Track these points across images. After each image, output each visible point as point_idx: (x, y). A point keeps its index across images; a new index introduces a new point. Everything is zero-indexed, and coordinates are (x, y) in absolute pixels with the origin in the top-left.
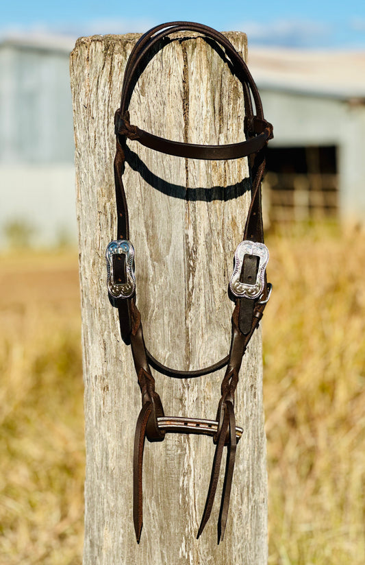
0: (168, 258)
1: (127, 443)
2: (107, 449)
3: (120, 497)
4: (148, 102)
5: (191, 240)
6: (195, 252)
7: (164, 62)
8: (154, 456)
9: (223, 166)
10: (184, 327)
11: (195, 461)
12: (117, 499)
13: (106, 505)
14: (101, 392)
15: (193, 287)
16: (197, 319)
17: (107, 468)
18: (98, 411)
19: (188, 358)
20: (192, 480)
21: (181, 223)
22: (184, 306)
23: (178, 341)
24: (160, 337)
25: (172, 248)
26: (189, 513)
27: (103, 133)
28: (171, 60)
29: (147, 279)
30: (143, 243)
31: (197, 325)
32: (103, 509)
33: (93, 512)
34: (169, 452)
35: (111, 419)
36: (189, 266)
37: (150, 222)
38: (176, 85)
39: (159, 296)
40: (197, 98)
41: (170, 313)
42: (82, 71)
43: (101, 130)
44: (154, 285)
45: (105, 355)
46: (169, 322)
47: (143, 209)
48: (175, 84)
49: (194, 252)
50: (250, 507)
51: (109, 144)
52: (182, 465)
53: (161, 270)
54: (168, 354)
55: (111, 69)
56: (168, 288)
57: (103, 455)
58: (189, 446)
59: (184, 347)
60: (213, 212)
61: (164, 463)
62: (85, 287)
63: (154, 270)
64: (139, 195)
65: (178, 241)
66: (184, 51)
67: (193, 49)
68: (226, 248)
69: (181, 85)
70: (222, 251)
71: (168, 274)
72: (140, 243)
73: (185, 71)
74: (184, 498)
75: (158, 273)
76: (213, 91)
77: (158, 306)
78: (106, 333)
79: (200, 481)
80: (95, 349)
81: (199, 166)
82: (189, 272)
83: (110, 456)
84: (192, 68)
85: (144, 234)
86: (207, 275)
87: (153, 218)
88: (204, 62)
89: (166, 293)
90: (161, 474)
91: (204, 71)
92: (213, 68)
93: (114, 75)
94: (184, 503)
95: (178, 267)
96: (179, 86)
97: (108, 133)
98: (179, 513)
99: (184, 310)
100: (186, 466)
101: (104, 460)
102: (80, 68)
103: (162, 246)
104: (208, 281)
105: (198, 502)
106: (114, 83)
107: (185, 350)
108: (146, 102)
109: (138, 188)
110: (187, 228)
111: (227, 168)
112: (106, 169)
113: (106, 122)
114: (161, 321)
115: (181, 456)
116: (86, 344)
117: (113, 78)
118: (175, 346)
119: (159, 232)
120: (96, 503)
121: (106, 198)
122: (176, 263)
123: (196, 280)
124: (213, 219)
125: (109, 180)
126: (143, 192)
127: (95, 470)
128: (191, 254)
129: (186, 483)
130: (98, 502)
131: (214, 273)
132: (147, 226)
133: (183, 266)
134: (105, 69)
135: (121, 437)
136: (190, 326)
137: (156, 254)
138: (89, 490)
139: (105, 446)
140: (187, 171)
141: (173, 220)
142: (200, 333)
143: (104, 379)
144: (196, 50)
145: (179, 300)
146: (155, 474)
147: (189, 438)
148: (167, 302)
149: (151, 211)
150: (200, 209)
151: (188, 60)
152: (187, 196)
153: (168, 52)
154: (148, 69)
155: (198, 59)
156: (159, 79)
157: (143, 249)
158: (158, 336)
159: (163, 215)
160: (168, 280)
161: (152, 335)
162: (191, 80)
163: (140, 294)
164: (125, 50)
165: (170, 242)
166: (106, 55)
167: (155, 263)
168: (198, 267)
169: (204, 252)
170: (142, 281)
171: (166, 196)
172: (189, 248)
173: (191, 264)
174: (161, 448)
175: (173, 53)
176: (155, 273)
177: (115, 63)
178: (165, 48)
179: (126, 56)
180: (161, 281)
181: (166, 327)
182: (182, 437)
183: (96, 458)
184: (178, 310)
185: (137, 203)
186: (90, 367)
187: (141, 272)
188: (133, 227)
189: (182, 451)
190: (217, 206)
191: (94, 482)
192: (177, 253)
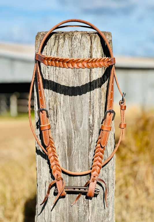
0: (81, 129)
5: (91, 121)
6: (93, 126)
7: (82, 43)
8: (73, 216)
10: (87, 159)
11: (91, 218)
15: (92, 141)
21: (87, 113)
23: (84, 165)
24: (77, 163)
25: (83, 125)
27: (53, 74)
28: (85, 42)
29: (71, 138)
30: (70, 122)
34: (80, 214)
35: (53, 200)
36: (90, 132)
37: (73, 113)
39: (77, 145)
41: (81, 153)
43: (52, 72)
44: (75, 141)
46: (81, 157)
47: (71, 107)
48: (86, 53)
49: (92, 126)
51: (56, 79)
52: (85, 219)
53: (77, 134)
54: (80, 170)
55: (58, 46)
56: (81, 142)
57: (49, 216)
58: (89, 211)
60: (101, 109)
61: (77, 218)
63: (75, 134)
64: (69, 101)
65: (86, 121)
66: (91, 38)
67: (95, 38)
71: (81, 136)
73: (91, 47)
75: (76, 135)
76: (102, 57)
77: (76, 150)
80: (45, 169)
82: (90, 135)
83: (53, 216)
84: (94, 46)
85: (71, 118)
87: (74, 111)
88: (99, 44)
89: (80, 144)
91: (99, 47)
93: (59, 48)
96: (88, 54)
97: (55, 74)
99: (88, 151)
100: (87, 220)
101: (49, 218)
103: (78, 124)
106: (59, 52)
107: (88, 168)
109: (68, 98)
110: (90, 116)
114: (77, 156)
115: (85, 216)
117: (58, 50)
118: (83, 167)
119: (77, 118)
121: (53, 103)
122: (84, 131)
123: (93, 138)
124: (101, 112)
125: (55, 95)
132: (72, 115)
133: (87, 132)
134: (55, 46)
136: (90, 158)
137: (75, 127)
139: (50, 212)
140: (90, 91)
141: (83, 112)
143: (50, 182)
144: (96, 39)
145: (86, 147)
147: (88, 208)
148: (80, 148)
149: (74, 109)
150: (96, 108)
151: (92, 43)
152: (90, 102)
153: (84, 39)
154: (75, 47)
155: (97, 42)
156: (79, 51)
157: (70, 125)
158: (76, 163)
159: (79, 110)
160: (81, 138)
161: (73, 162)
162: (93, 51)
163: (68, 145)
164: (64, 38)
165: (82, 122)
166: (55, 40)
167: (75, 131)
168: (94, 133)
169: (97, 126)
170: (69, 139)
171: (81, 102)
172: (90, 124)
173: (91, 131)
174: (77, 212)
175: (86, 40)
176: (75, 135)
177: (60, 44)
178: (82, 37)
179: (65, 41)
180: (77, 139)
181: (80, 159)
182: (86, 207)
183: (45, 218)
184: (85, 151)
185: (68, 105)
186: (41, 177)
187: (69, 135)
188: (66, 115)
189: (85, 213)
190: (103, 106)
192: (85, 127)
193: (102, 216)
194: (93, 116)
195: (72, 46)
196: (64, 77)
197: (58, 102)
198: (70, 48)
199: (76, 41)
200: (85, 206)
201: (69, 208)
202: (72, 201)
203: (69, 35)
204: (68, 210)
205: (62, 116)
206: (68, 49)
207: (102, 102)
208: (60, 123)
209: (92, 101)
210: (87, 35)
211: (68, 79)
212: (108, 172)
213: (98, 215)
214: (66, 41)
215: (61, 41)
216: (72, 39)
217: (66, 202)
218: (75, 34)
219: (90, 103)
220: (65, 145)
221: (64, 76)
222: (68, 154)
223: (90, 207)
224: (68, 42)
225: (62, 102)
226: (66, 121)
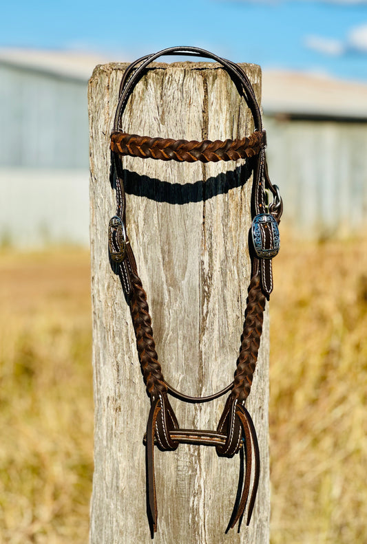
0: (184, 284)
1: (139, 464)
2: (118, 468)
3: (129, 516)
4: (167, 131)
5: (206, 266)
6: (211, 278)
7: (184, 92)
8: (165, 477)
9: (239, 195)
10: (198, 351)
11: (205, 482)
12: (127, 519)
13: (115, 524)
14: (113, 412)
15: (207, 312)
16: (211, 343)
17: (118, 487)
18: (109, 431)
19: (201, 381)
20: (202, 500)
21: (197, 250)
22: (198, 331)
23: (191, 364)
24: (173, 361)
25: (187, 274)
26: (198, 533)
28: (192, 90)
29: (162, 304)
30: (159, 268)
31: (211, 349)
32: (112, 528)
33: (101, 530)
34: (180, 473)
35: (122, 440)
36: (204, 291)
37: (166, 247)
38: (196, 115)
39: (174, 320)
40: (217, 128)
41: (184, 337)
42: (102, 98)
44: (169, 309)
45: (118, 376)
46: (183, 345)
47: (160, 235)
48: (195, 113)
49: (209, 278)
50: (256, 526)
52: (192, 486)
53: (176, 295)
54: (182, 377)
55: (132, 98)
56: (183, 312)
57: (113, 475)
58: (200, 467)
59: (197, 371)
60: (229, 239)
61: (175, 483)
62: (98, 309)
63: (170, 295)
64: (156, 222)
65: (194, 267)
66: (205, 82)
67: (214, 80)
68: (241, 274)
69: (201, 114)
70: (237, 277)
71: (183, 299)
72: (156, 269)
73: (206, 101)
74: (193, 518)
75: (173, 298)
76: (232, 122)
77: (173, 330)
78: (119, 355)
79: (210, 502)
80: (107, 370)
82: (204, 297)
83: (121, 476)
84: (212, 99)
85: (161, 259)
86: (222, 300)
87: (169, 244)
88: (224, 93)
89: (181, 317)
90: (172, 494)
91: (223, 101)
92: (232, 99)
93: (135, 103)
94: (194, 522)
95: (194, 292)
96: (199, 116)
98: (188, 533)
99: (198, 334)
100: (196, 487)
101: (115, 480)
102: (100, 96)
103: (178, 272)
104: (222, 306)
105: (208, 522)
106: (134, 111)
107: (199, 373)
108: (165, 131)
109: (155, 215)
110: (203, 255)
111: (243, 197)
114: (175, 344)
115: (191, 477)
116: (98, 365)
117: (133, 107)
118: (188, 370)
119: (175, 258)
120: (104, 522)
122: (191, 288)
123: (210, 305)
124: (229, 247)
126: (160, 218)
127: (105, 489)
128: (206, 280)
129: (196, 503)
130: (107, 521)
131: (228, 298)
132: (163, 252)
133: (198, 291)
135: (132, 457)
136: (203, 350)
137: (171, 279)
138: (98, 508)
139: (116, 465)
141: (189, 246)
142: (214, 356)
143: (116, 400)
144: (218, 81)
145: (194, 325)
146: (165, 493)
147: (199, 460)
148: (181, 326)
149: (168, 237)
150: (216, 237)
151: (209, 91)
152: (204, 223)
153: (189, 82)
154: (169, 99)
155: (219, 90)
156: (179, 108)
157: (158, 274)
158: (172, 359)
160: (182, 304)
161: (166, 359)
162: (211, 110)
163: (155, 318)
164: (146, 80)
165: (186, 267)
168: (213, 292)
169: (219, 278)
170: (158, 304)
171: (183, 223)
172: (204, 274)
173: (206, 289)
174: (173, 469)
175: (194, 84)
176: (170, 298)
177: (136, 92)
178: (186, 78)
179: (147, 86)
180: (176, 306)
181: (180, 350)
182: (193, 458)
183: (106, 478)
184: (193, 334)
185: (154, 228)
186: (101, 387)
187: (156, 297)
188: (150, 252)
189: (193, 471)
190: (233, 233)
191: (102, 500)
192: (192, 278)
193: (230, 480)
194: (211, 255)
195: (164, 98)
196: (145, 167)
197: (132, 221)
198: (159, 102)
199: (171, 88)
200: (192, 455)
203: (157, 74)
205: (142, 255)
206: (153, 106)
207: (229, 224)
209: (208, 221)
210: (195, 73)
211: (154, 172)
213: (220, 478)
214: (149, 86)
215: (139, 86)
216: (162, 81)
218: (170, 71)
219: (204, 227)
221: (145, 164)
223: (202, 457)
224: (153, 89)
225: (141, 223)
226: (151, 265)
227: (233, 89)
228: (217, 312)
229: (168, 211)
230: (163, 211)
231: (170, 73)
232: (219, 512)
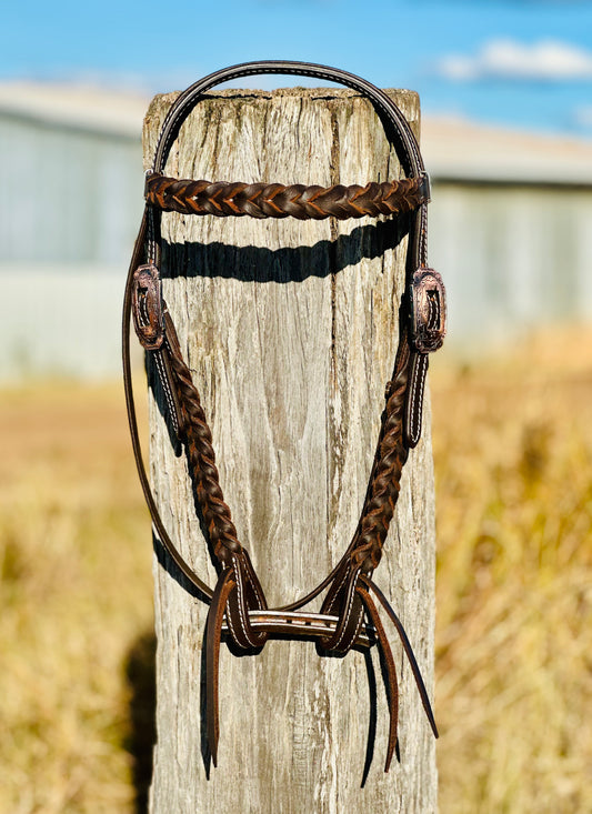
0: (302, 444)
1: (231, 732)
5: (337, 415)
6: (345, 434)
7: (301, 136)
8: (274, 752)
9: (389, 300)
10: (325, 551)
11: (338, 761)
14: (188, 651)
15: (340, 489)
16: (346, 538)
17: (198, 771)
18: (183, 681)
20: (333, 790)
21: (322, 388)
22: (325, 518)
23: (314, 573)
24: (286, 567)
25: (307, 428)
28: (313, 132)
29: (267, 477)
30: (261, 419)
36: (334, 455)
37: (273, 386)
38: (320, 173)
39: (286, 502)
41: (303, 529)
44: (279, 485)
46: (301, 543)
47: (264, 367)
48: (318, 170)
49: (342, 434)
52: (317, 766)
53: (288, 462)
55: (216, 146)
56: (300, 490)
57: (190, 750)
58: (330, 737)
60: (374, 372)
61: (289, 762)
63: (279, 462)
64: (256, 345)
65: (317, 418)
66: (334, 119)
67: (348, 117)
69: (328, 172)
71: (301, 468)
72: (257, 420)
73: (335, 150)
75: (284, 466)
77: (285, 518)
79: (347, 791)
81: (354, 300)
82: (334, 465)
84: (345, 146)
85: (265, 405)
86: (363, 470)
87: (278, 381)
88: (364, 137)
89: (297, 497)
90: (285, 781)
91: (364, 150)
92: (377, 146)
93: (221, 155)
95: (318, 458)
96: (324, 174)
99: (325, 525)
100: (324, 768)
101: (193, 759)
103: (292, 425)
104: (363, 480)
106: (220, 168)
109: (255, 333)
110: (332, 397)
111: (395, 303)
112: (204, 303)
113: (206, 229)
114: (288, 541)
115: (316, 753)
117: (219, 161)
118: (310, 582)
119: (286, 403)
121: (203, 350)
122: (314, 451)
123: (345, 477)
124: (374, 383)
125: (208, 321)
126: (263, 339)
127: (176, 772)
128: (337, 437)
129: (323, 793)
132: (268, 393)
133: (324, 456)
134: (206, 146)
136: (334, 550)
137: (282, 438)
139: (194, 735)
140: (334, 308)
141: (310, 384)
143: (194, 632)
144: (354, 118)
145: (318, 509)
146: (274, 779)
147: (329, 725)
148: (298, 512)
149: (275, 371)
150: (353, 368)
151: (340, 133)
152: (333, 346)
153: (309, 120)
154: (276, 148)
155: (356, 132)
156: (292, 162)
157: (261, 428)
158: (283, 564)
159: (295, 377)
160: (300, 477)
161: (273, 564)
162: (344, 165)
163: (255, 499)
164: (239, 117)
165: (305, 418)
166: (207, 123)
167: (280, 451)
168: (348, 457)
169: (358, 433)
170: (260, 477)
171: (300, 347)
172: (334, 427)
173: (338, 452)
174: (286, 740)
175: (315, 123)
176: (280, 467)
177: (223, 137)
178: (303, 114)
179: (240, 126)
180: (290, 480)
181: (296, 551)
182: (319, 723)
183: (179, 755)
184: (316, 525)
185: (254, 356)
186: (168, 611)
187: (257, 465)
188: (247, 395)
189: (318, 744)
190: (381, 362)
191: (173, 791)
192: (315, 436)
193: (377, 756)
194: (344, 398)
195: (268, 146)
197: (218, 345)
198: (260, 153)
199: (279, 129)
200: (316, 718)
201: (261, 724)
202: (270, 700)
203: (256, 107)
204: (255, 731)
205: (235, 399)
206: (251, 158)
207: (375, 348)
208: (226, 422)
209: (340, 343)
210: (319, 104)
212: (403, 599)
214: (243, 127)
215: (228, 127)
216: (266, 119)
217: (248, 704)
218: (277, 101)
219: (334, 353)
220: (244, 501)
222: (255, 532)
223: (333, 721)
224: (251, 132)
225: (233, 347)
226: (248, 415)
227: (378, 131)
228: (355, 488)
229: (275, 328)
230: (267, 328)
231: (278, 106)
232: (360, 808)
